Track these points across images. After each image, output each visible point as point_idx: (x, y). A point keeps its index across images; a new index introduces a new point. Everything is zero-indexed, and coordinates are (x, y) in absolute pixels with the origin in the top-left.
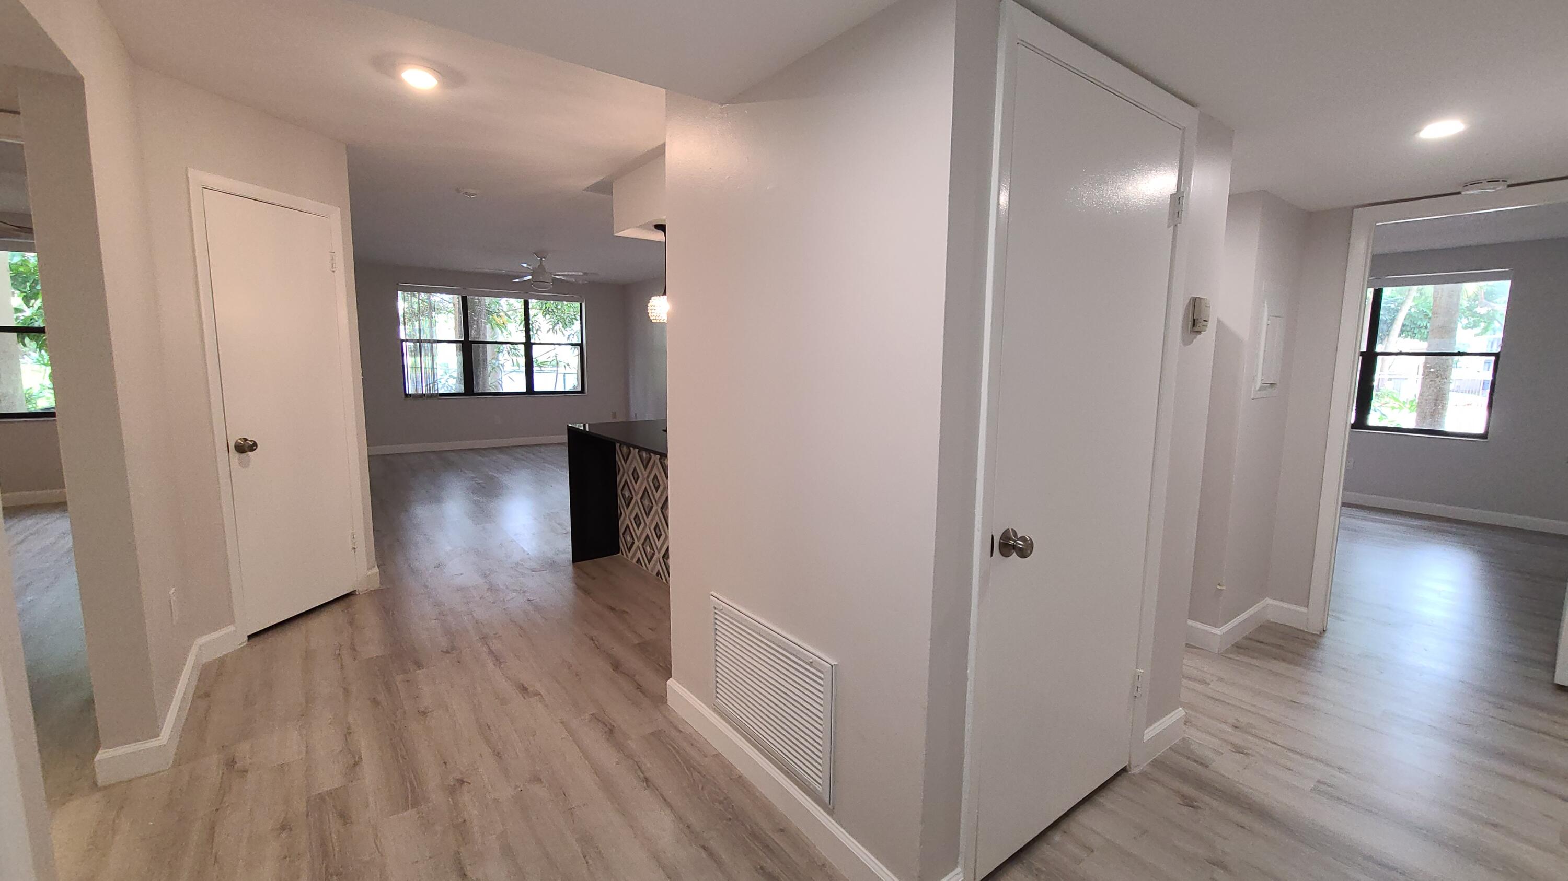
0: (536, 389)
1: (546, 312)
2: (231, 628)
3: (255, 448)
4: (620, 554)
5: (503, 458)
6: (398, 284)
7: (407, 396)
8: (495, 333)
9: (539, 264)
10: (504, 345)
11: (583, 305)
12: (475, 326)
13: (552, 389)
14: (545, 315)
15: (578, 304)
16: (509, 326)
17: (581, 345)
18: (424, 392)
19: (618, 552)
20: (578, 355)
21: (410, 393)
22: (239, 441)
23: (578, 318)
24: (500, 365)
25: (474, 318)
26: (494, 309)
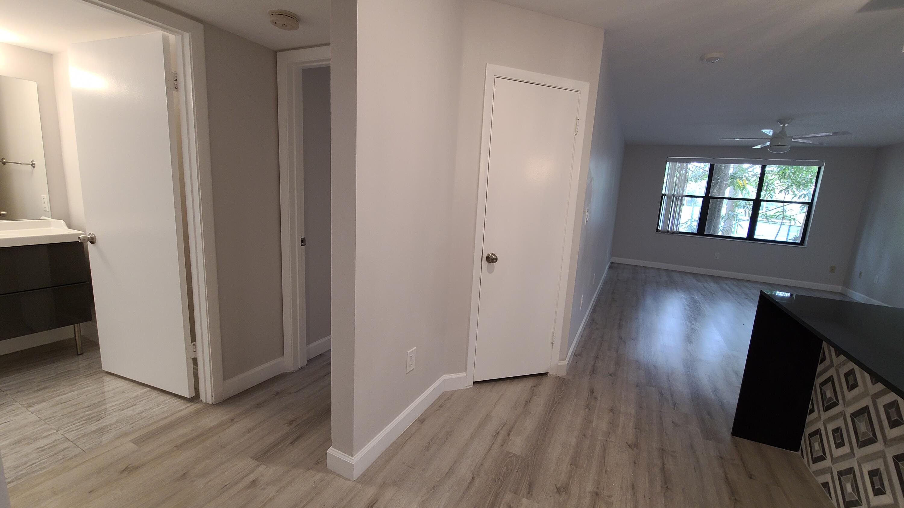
0: (756, 237)
1: (783, 176)
2: (463, 374)
3: (495, 261)
4: (799, 453)
5: (713, 286)
6: (668, 157)
7: (658, 230)
8: (736, 192)
9: (781, 130)
10: (741, 201)
11: (823, 168)
12: (717, 186)
13: (772, 238)
14: (781, 179)
15: (816, 168)
16: (748, 186)
17: (810, 204)
18: (669, 230)
19: (798, 451)
20: (805, 212)
21: (660, 229)
22: (490, 254)
23: (814, 181)
24: (735, 216)
25: (718, 180)
26: (738, 175)
